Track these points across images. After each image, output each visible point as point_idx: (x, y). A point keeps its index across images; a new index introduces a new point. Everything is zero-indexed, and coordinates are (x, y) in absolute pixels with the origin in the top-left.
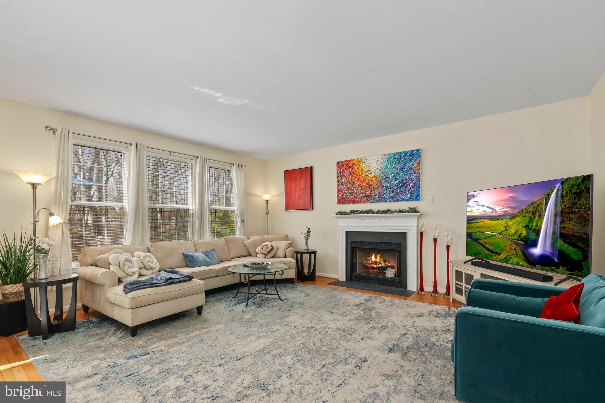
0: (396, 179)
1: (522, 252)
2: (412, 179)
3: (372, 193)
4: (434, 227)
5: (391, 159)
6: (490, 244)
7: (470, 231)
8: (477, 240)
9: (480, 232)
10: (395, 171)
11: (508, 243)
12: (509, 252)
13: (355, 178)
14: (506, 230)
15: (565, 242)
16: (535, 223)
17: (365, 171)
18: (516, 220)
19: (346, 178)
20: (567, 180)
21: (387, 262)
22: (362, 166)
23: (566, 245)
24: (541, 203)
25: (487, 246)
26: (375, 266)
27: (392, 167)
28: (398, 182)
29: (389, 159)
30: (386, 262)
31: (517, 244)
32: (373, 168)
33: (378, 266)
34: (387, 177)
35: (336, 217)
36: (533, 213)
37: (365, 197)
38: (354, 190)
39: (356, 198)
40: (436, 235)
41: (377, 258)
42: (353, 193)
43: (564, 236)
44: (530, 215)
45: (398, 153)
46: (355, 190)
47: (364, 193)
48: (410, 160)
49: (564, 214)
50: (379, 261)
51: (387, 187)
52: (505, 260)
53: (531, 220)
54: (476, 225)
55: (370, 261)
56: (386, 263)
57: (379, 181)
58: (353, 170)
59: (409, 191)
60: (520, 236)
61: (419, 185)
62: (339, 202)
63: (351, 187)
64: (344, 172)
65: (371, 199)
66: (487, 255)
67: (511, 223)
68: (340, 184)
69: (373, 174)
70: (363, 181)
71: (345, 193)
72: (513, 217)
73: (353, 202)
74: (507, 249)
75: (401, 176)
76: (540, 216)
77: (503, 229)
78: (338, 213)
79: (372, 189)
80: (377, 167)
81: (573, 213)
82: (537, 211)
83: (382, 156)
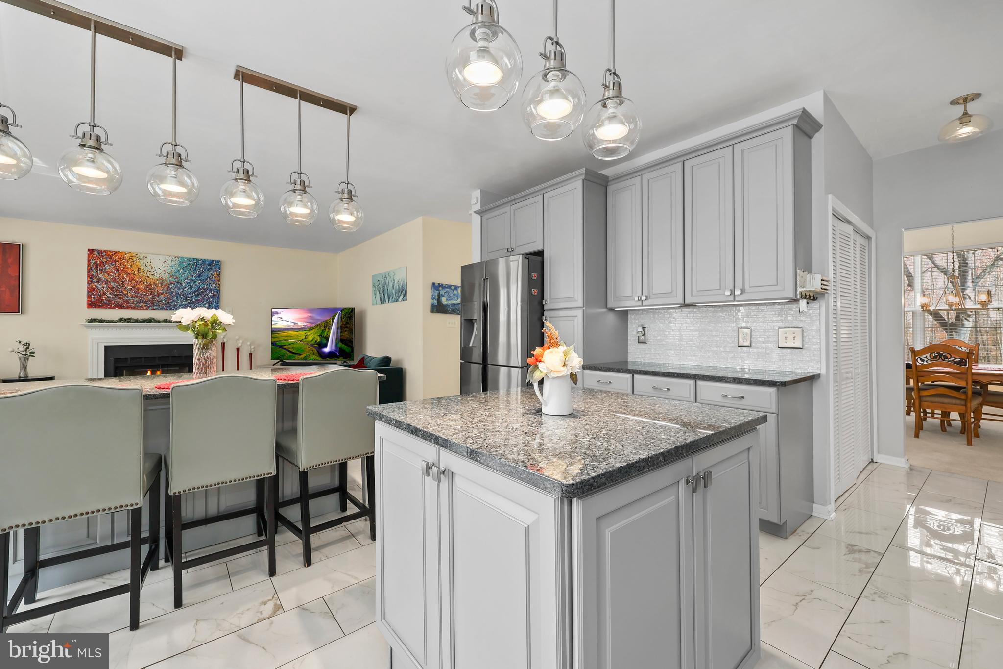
0: (191, 287)
1: (317, 351)
2: (211, 289)
3: (155, 298)
4: (237, 337)
5: (184, 264)
6: (293, 348)
7: (274, 340)
8: (281, 347)
9: (284, 340)
10: (190, 278)
11: (307, 347)
12: (308, 353)
13: (125, 276)
14: (306, 338)
15: (343, 343)
16: (325, 333)
17: (143, 270)
18: (313, 331)
19: (109, 275)
20: (344, 309)
22: (139, 263)
23: (343, 345)
24: (330, 321)
25: (290, 350)
28: (193, 289)
29: (181, 263)
31: (314, 347)
32: (157, 268)
34: (178, 283)
35: (85, 326)
36: (324, 327)
37: (142, 302)
38: (122, 292)
39: (127, 302)
40: (240, 344)
42: (121, 295)
43: (342, 341)
44: (323, 328)
45: (194, 259)
46: (125, 292)
47: (142, 298)
48: (209, 269)
49: (342, 328)
51: (178, 293)
52: (305, 358)
53: (323, 331)
54: (280, 335)
57: (165, 285)
58: (122, 266)
59: (207, 300)
60: (316, 341)
61: (219, 295)
62: (91, 305)
63: (116, 287)
64: (104, 266)
65: (152, 305)
66: (291, 356)
67: (310, 333)
68: (95, 280)
69: (158, 276)
70: (140, 282)
71: (104, 293)
72: (311, 329)
73: (121, 307)
74: (307, 351)
75: (197, 283)
76: (329, 329)
77: (304, 337)
78: (92, 321)
79: (156, 294)
80: (162, 269)
81: (347, 327)
82: (327, 326)
83: (171, 258)
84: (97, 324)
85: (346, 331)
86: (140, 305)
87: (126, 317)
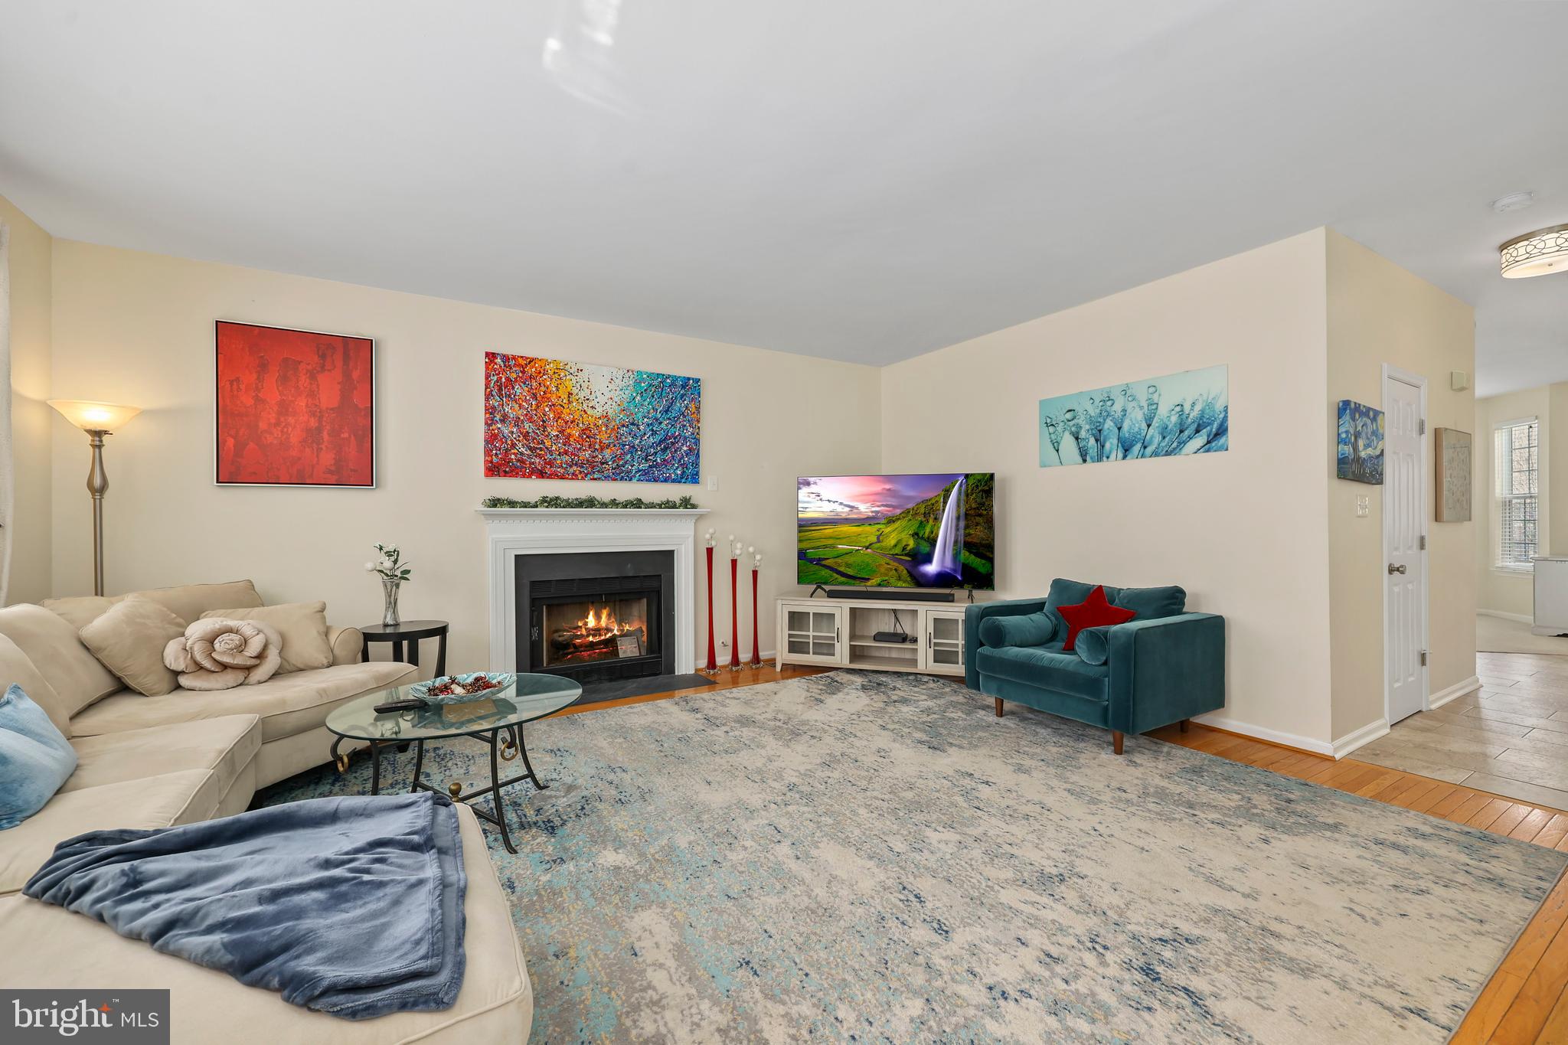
0: (654, 433)
1: (908, 572)
2: (685, 438)
3: (597, 456)
4: (731, 538)
5: (643, 385)
6: (848, 565)
7: (804, 545)
8: (819, 561)
9: (825, 547)
10: (652, 414)
11: (883, 561)
12: (886, 575)
13: (547, 409)
14: (879, 541)
15: (971, 552)
16: (928, 530)
17: (577, 397)
18: (897, 524)
19: (520, 406)
20: (972, 475)
21: (626, 624)
22: (570, 383)
23: (973, 557)
24: (937, 502)
25: (842, 569)
26: (597, 639)
27: (646, 403)
28: (657, 438)
29: (638, 382)
30: (623, 624)
31: (900, 561)
32: (599, 394)
33: (603, 638)
34: (633, 424)
35: (483, 514)
37: (576, 464)
38: (543, 443)
39: (551, 463)
40: (737, 552)
41: (601, 618)
42: (541, 449)
43: (969, 546)
44: (920, 518)
45: (657, 374)
46: (548, 443)
47: (575, 455)
48: (682, 396)
49: (969, 517)
50: (607, 624)
51: (633, 447)
53: (921, 525)
54: (818, 534)
55: (584, 630)
56: (623, 626)
57: (613, 429)
58: (543, 389)
59: (680, 461)
60: (904, 549)
61: (698, 451)
62: (494, 470)
63: (534, 432)
64: (513, 388)
65: (591, 470)
67: (889, 529)
68: (497, 418)
69: (600, 409)
70: (572, 423)
71: (513, 446)
72: (891, 521)
73: (541, 475)
74: (883, 570)
75: (663, 426)
76: (936, 519)
77: (874, 539)
78: (495, 503)
79: (597, 447)
80: (608, 395)
81: (980, 515)
82: (931, 512)
83: (621, 373)
84: (506, 510)
85: (977, 524)
86: (571, 470)
87: (551, 495)
